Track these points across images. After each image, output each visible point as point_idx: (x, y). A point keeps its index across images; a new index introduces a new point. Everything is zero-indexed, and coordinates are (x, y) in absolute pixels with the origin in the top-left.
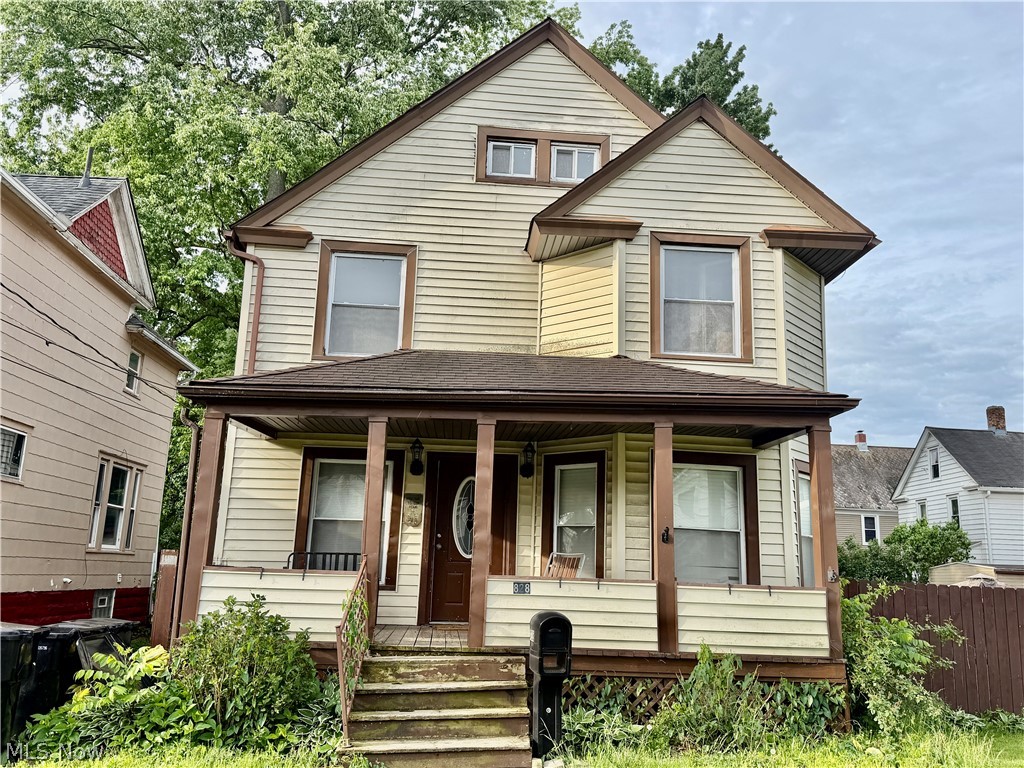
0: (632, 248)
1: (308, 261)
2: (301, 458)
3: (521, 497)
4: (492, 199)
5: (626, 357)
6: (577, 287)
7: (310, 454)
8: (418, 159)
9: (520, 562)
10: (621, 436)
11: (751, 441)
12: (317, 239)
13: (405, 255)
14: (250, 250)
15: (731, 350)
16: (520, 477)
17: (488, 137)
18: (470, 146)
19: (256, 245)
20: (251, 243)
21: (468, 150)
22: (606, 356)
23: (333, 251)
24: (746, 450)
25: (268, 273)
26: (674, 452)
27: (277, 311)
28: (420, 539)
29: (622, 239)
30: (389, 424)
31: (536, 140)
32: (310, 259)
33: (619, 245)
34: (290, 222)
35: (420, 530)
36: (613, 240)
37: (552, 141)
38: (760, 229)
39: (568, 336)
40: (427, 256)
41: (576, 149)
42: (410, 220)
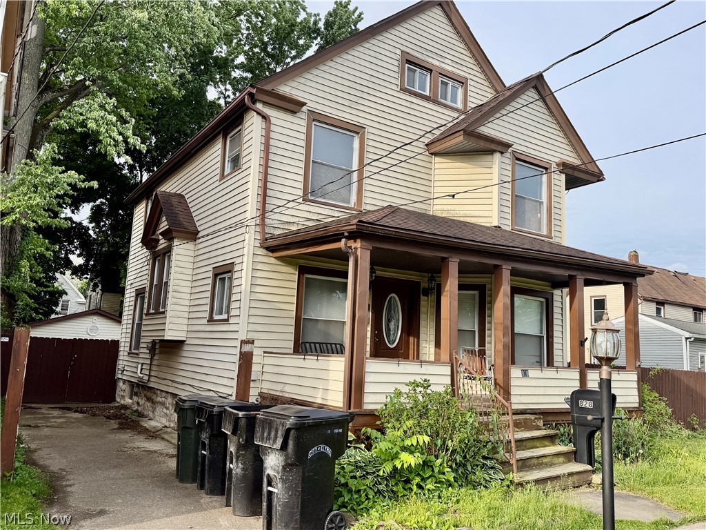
0: (503, 159)
1: (299, 124)
2: (297, 273)
3: (423, 309)
4: (408, 104)
5: (500, 227)
6: (463, 177)
7: (302, 270)
8: (366, 64)
9: (422, 351)
11: (550, 284)
12: (305, 109)
13: (358, 133)
14: (259, 106)
15: (540, 229)
16: (421, 296)
17: (407, 60)
18: (397, 63)
19: (265, 103)
20: (260, 101)
21: (396, 66)
22: (488, 225)
23: (314, 120)
24: (548, 289)
25: (273, 128)
26: (511, 287)
29: (499, 152)
30: (460, 264)
31: (431, 70)
32: (301, 123)
33: (497, 155)
34: (286, 89)
36: (494, 151)
37: (440, 74)
38: (557, 160)
39: (457, 208)
40: (372, 137)
41: (451, 83)
42: (362, 108)
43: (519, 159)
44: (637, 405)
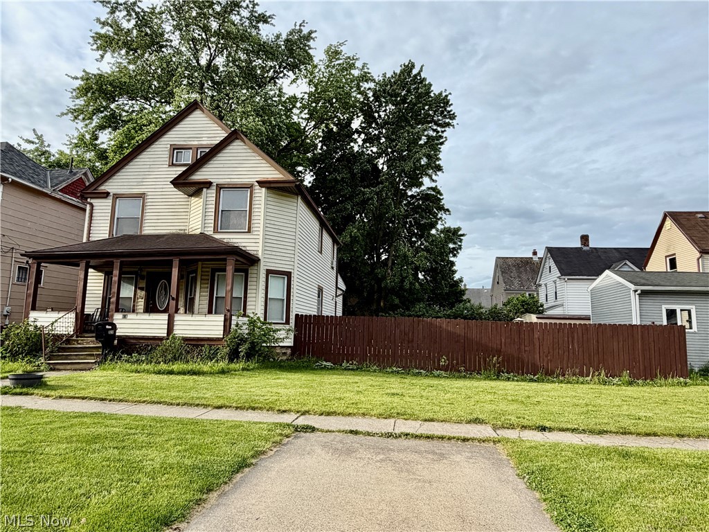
0: (209, 191)
1: (108, 202)
2: (104, 275)
4: (174, 173)
5: (204, 233)
8: (148, 160)
10: (200, 263)
12: (111, 194)
13: (142, 197)
14: (89, 200)
17: (174, 148)
18: (167, 153)
19: (91, 198)
20: (89, 197)
21: (166, 155)
23: (117, 198)
25: (94, 208)
27: (97, 222)
28: (143, 303)
29: (206, 188)
31: (192, 148)
32: (109, 201)
33: (205, 190)
34: (104, 188)
35: (143, 300)
36: (203, 188)
37: (198, 148)
38: (257, 180)
40: (150, 197)
42: (144, 184)
43: (220, 187)
44: (222, 337)
